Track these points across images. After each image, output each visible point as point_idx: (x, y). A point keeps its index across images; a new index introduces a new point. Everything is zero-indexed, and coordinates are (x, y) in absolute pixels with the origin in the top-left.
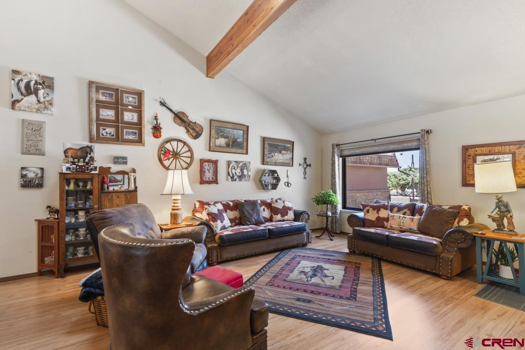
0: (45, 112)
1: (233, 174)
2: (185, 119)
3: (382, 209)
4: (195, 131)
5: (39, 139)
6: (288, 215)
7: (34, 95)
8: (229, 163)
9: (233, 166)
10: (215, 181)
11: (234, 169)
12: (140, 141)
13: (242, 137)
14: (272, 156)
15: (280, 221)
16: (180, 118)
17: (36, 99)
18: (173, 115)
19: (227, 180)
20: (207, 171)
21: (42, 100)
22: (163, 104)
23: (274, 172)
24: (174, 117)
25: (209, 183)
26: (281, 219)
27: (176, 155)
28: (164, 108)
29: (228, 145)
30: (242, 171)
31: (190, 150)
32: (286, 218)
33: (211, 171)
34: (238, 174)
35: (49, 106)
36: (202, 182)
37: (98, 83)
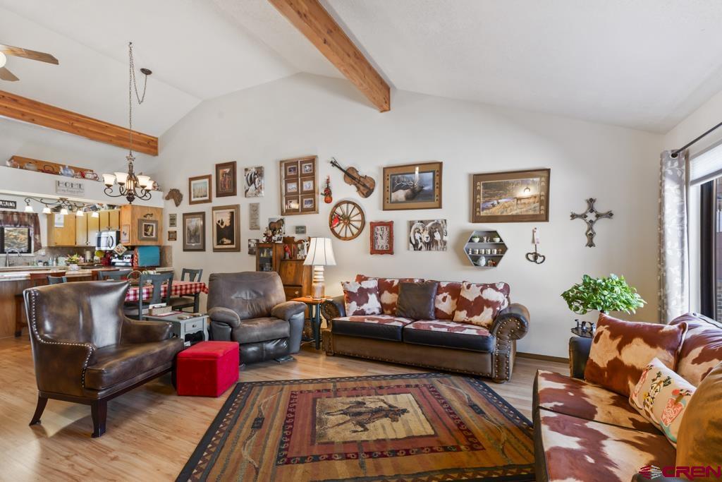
0: (259, 195)
1: (416, 240)
2: (355, 175)
4: (365, 187)
5: (257, 216)
6: (482, 314)
7: (254, 184)
8: (411, 224)
9: (417, 228)
10: (390, 251)
11: (419, 232)
12: (314, 210)
13: (431, 183)
14: (494, 205)
16: (351, 176)
17: (254, 187)
18: (343, 174)
19: (409, 249)
20: (379, 237)
21: (257, 187)
22: (334, 164)
23: (494, 234)
24: (345, 176)
25: (382, 252)
26: (467, 319)
27: (347, 219)
28: (335, 168)
29: (408, 198)
30: (432, 235)
31: (361, 212)
33: (385, 237)
34: (424, 239)
35: (261, 190)
36: (374, 251)
37: (286, 161)
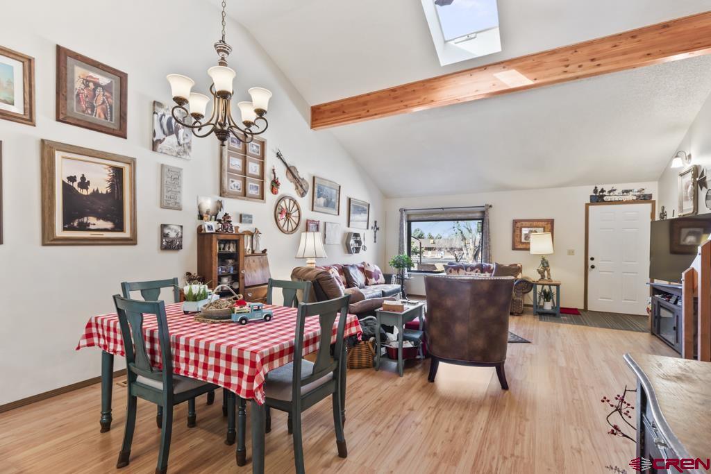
0: (184, 157)
1: (328, 237)
3: (460, 270)
5: (178, 189)
6: (380, 277)
7: (175, 135)
8: (325, 225)
9: (329, 228)
11: (330, 231)
12: (262, 197)
13: (336, 197)
15: (375, 284)
17: (176, 140)
18: (286, 169)
21: (182, 142)
23: (357, 235)
26: (376, 282)
27: (288, 214)
30: (335, 233)
31: (298, 209)
32: (379, 281)
35: (188, 150)
